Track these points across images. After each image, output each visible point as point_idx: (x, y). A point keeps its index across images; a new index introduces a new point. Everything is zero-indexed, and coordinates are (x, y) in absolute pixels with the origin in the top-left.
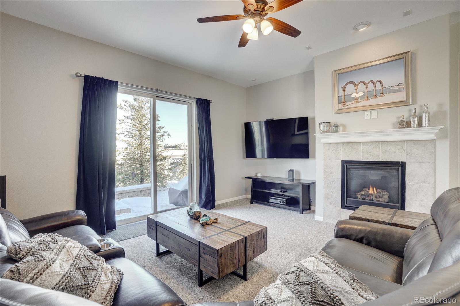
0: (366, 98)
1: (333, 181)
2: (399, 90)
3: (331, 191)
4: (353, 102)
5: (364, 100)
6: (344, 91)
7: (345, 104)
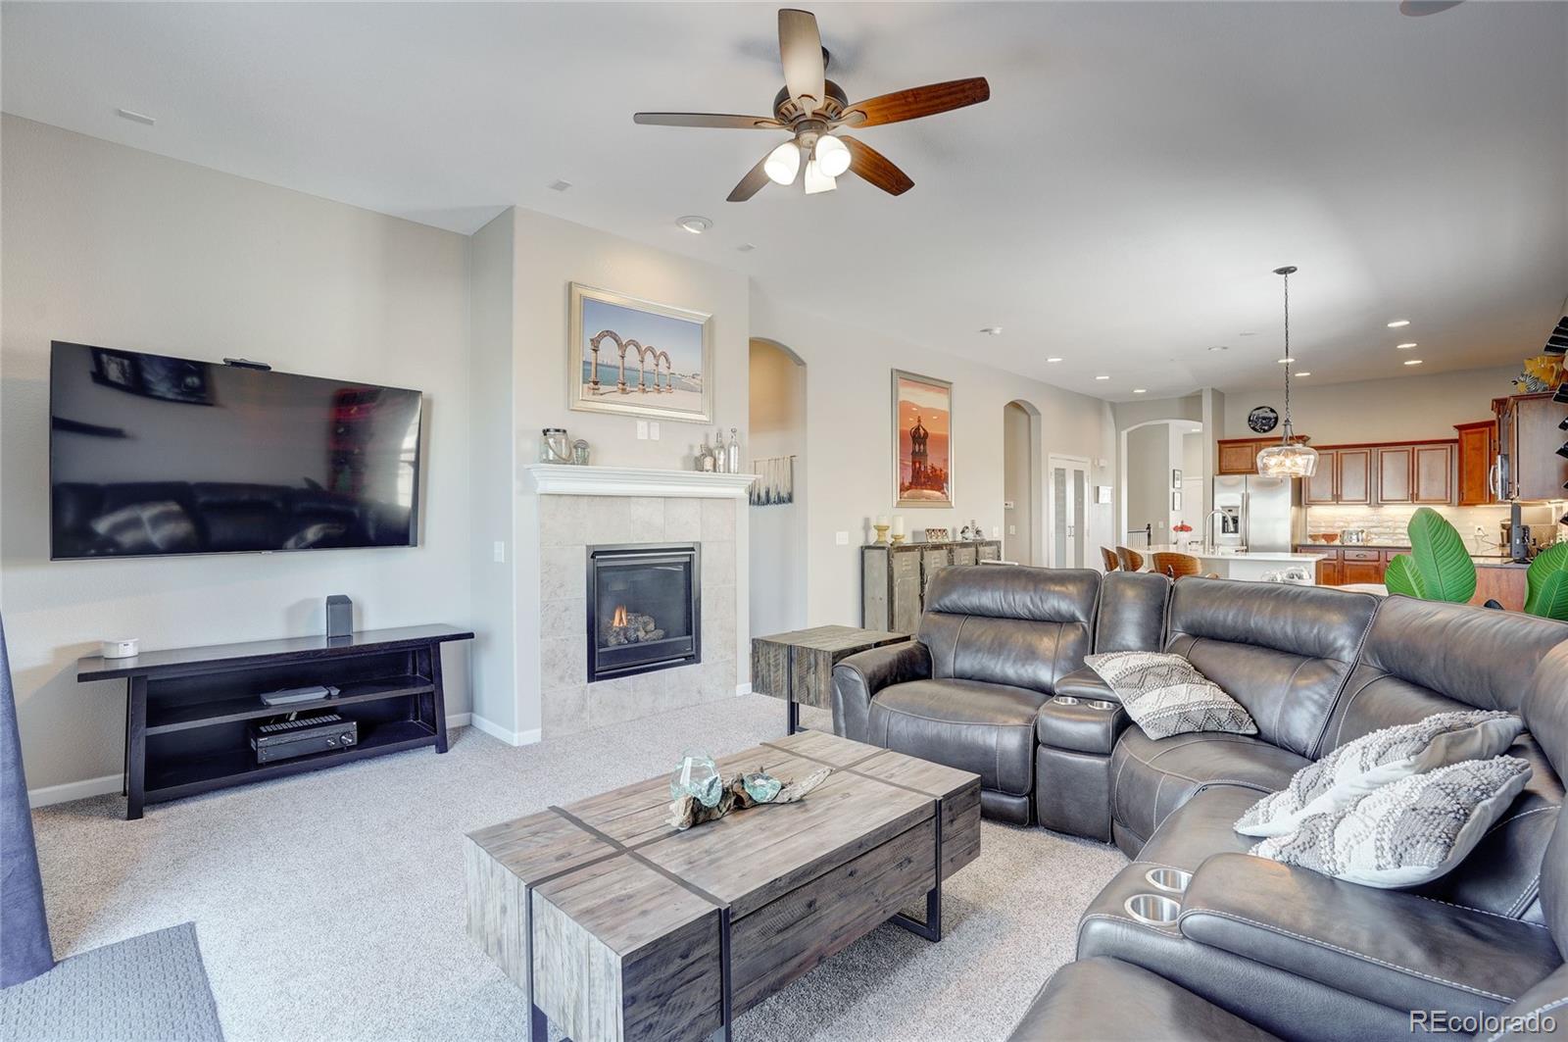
0: (641, 386)
1: (566, 610)
2: (692, 387)
3: (562, 640)
4: (615, 388)
5: (636, 389)
6: (595, 351)
7: (596, 387)
